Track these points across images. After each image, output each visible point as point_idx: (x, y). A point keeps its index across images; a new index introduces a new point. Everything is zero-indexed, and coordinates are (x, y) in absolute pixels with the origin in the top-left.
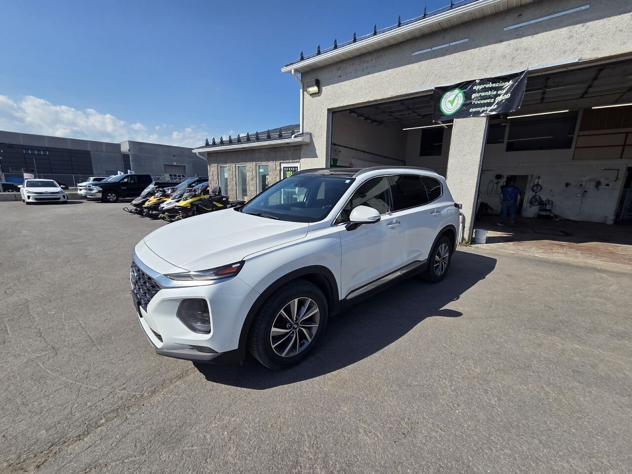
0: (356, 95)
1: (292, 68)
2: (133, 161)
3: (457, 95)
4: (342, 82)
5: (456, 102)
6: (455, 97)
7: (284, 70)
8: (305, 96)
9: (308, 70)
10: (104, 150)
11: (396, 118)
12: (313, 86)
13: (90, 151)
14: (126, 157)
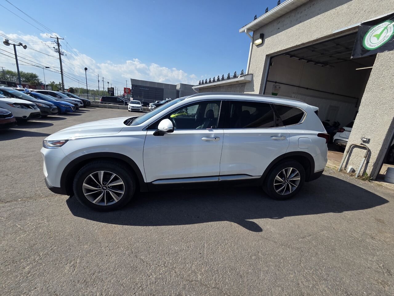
0: (288, 41)
1: (245, 29)
2: (181, 94)
3: (386, 28)
4: (280, 32)
5: (383, 35)
6: (384, 30)
7: (241, 30)
8: (253, 47)
9: (258, 28)
10: (170, 88)
11: (338, 59)
12: (258, 39)
13: (163, 89)
14: (178, 91)
